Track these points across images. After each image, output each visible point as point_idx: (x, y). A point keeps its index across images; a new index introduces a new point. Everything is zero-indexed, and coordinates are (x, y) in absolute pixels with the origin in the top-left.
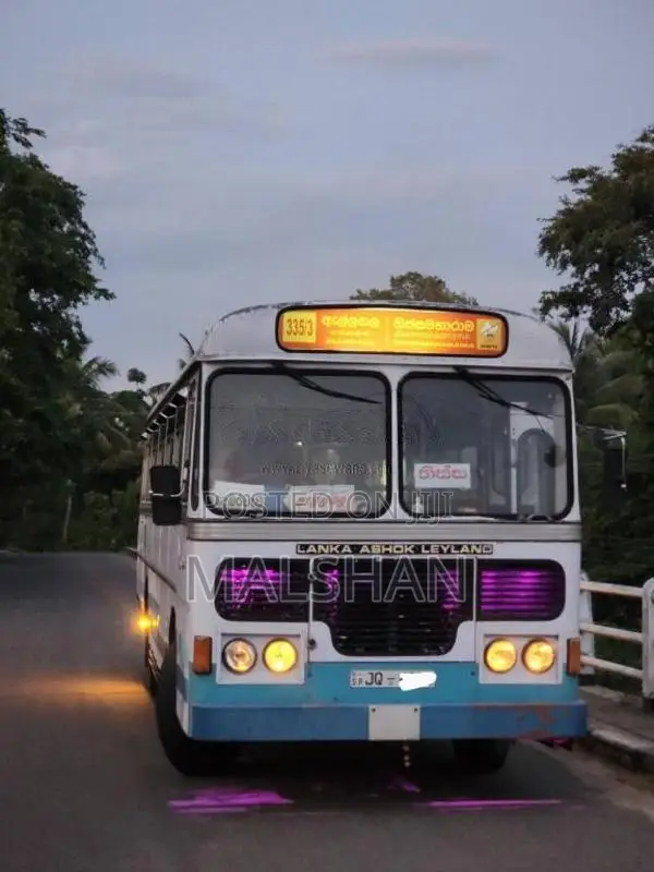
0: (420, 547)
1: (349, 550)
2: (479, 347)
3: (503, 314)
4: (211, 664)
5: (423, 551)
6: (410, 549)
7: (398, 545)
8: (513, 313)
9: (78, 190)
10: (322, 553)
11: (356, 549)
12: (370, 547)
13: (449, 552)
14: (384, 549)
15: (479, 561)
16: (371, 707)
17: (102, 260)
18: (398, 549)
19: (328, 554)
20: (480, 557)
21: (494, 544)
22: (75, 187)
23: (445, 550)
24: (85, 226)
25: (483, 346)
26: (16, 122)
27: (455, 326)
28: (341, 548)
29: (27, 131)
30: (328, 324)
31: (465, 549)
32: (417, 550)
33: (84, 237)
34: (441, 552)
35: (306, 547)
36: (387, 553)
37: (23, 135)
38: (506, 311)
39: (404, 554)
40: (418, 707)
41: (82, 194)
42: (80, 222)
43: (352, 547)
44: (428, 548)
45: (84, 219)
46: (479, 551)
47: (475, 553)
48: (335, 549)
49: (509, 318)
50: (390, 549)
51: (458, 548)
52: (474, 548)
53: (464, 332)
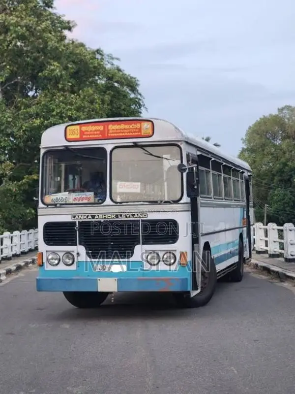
0: (118, 215)
1: (91, 217)
2: (143, 134)
3: (152, 120)
4: (43, 263)
5: (119, 217)
6: (114, 216)
7: (109, 215)
8: (155, 119)
9: (136, 79)
10: (81, 219)
11: (93, 217)
12: (98, 216)
13: (129, 217)
14: (104, 217)
15: (142, 220)
16: (98, 279)
17: (146, 109)
18: (109, 216)
19: (83, 219)
20: (142, 219)
21: (148, 213)
22: (135, 78)
23: (128, 216)
24: (140, 95)
25: (144, 133)
26: (108, 56)
27: (133, 126)
28: (87, 217)
29: (113, 58)
30: (84, 130)
31: (136, 216)
32: (117, 216)
33: (140, 99)
34: (126, 217)
35: (75, 217)
36: (105, 218)
37: (111, 61)
38: (153, 119)
39: (112, 218)
40: (116, 279)
41: (138, 81)
42: (138, 93)
43: (91, 216)
44: (121, 215)
45: (139, 92)
46: (141, 216)
47: (140, 217)
48: (86, 217)
49: (154, 121)
50: (106, 217)
51: (133, 215)
52: (139, 215)
53: (137, 128)
